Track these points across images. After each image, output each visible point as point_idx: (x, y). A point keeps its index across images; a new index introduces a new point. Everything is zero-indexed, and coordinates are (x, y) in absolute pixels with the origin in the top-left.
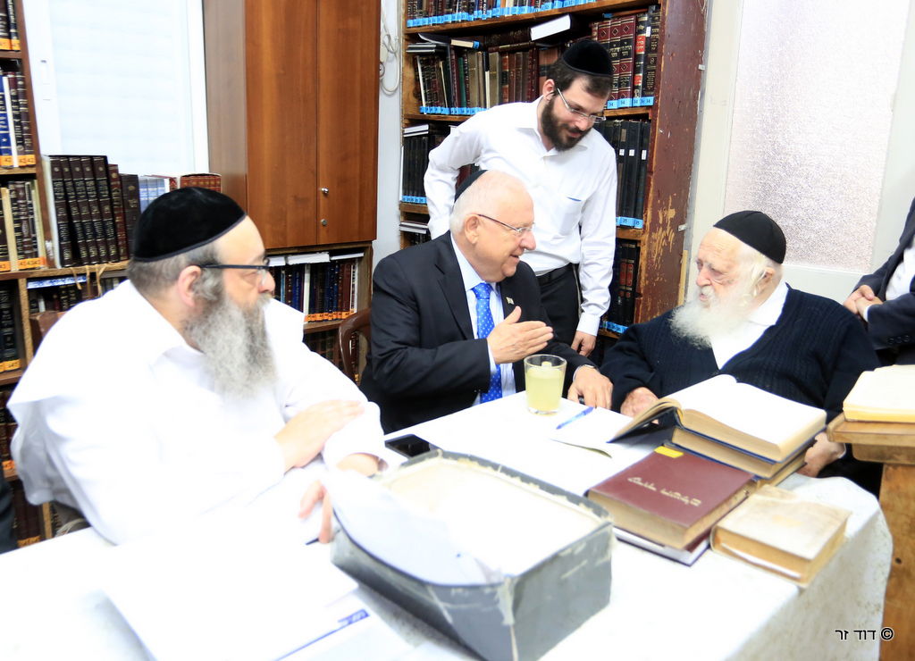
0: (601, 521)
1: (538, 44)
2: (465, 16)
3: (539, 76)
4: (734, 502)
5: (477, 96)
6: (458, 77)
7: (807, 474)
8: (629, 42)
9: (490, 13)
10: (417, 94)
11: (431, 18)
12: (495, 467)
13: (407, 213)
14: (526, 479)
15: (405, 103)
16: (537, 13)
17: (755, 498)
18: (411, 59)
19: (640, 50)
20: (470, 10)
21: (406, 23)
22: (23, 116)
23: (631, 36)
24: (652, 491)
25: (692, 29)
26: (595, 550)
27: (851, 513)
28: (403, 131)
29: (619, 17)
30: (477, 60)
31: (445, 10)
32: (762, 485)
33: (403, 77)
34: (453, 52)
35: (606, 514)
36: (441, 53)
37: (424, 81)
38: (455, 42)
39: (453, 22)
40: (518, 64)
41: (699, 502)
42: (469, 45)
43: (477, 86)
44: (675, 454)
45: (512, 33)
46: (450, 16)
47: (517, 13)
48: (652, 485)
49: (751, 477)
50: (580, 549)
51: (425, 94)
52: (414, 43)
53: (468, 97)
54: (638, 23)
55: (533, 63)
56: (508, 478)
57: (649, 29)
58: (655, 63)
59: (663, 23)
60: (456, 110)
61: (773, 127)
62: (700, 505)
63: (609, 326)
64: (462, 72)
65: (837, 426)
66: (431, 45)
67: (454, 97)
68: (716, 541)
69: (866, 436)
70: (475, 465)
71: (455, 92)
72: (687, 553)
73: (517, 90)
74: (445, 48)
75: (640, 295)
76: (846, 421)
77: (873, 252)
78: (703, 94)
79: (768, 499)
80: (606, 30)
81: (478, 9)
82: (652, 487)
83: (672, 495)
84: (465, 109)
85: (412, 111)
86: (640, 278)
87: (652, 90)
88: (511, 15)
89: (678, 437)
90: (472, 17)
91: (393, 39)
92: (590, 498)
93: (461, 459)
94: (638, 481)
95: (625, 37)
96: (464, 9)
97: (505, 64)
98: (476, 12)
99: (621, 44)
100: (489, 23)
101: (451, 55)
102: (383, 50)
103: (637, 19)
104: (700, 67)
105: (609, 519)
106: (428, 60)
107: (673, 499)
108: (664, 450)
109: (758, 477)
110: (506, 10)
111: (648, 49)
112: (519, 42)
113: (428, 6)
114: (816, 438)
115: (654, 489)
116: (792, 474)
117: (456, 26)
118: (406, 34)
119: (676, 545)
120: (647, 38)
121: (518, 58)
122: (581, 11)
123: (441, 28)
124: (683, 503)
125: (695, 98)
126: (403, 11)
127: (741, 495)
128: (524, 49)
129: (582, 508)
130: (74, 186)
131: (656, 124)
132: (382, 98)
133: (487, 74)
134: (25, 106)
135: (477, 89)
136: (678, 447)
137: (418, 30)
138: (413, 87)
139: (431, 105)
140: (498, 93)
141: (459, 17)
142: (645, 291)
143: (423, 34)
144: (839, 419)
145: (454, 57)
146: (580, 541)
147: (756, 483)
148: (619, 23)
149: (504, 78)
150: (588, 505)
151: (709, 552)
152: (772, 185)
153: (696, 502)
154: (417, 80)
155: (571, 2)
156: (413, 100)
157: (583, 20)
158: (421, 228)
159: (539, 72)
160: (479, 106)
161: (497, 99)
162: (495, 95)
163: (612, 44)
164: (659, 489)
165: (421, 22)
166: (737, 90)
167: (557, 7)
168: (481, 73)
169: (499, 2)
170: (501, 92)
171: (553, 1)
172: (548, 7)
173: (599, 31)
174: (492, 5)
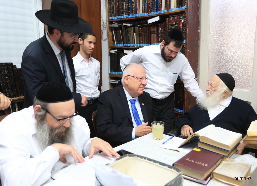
0: (178, 173)
1: (150, 25)
2: (127, 16)
3: (151, 34)
4: (217, 164)
5: (132, 41)
6: (126, 35)
7: (238, 153)
8: (177, 24)
9: (135, 16)
10: (113, 40)
11: (117, 17)
12: (145, 158)
13: (111, 77)
14: (155, 161)
15: (109, 43)
16: (149, 15)
17: (223, 162)
18: (111, 29)
19: (181, 26)
20: (129, 15)
21: (109, 18)
23: (178, 22)
24: (192, 162)
25: (196, 20)
26: (177, 183)
27: (252, 165)
28: (109, 52)
29: (174, 17)
30: (132, 29)
31: (121, 14)
32: (225, 158)
33: (108, 35)
34: (124, 27)
35: (180, 171)
36: (120, 27)
37: (115, 36)
38: (124, 24)
39: (124, 18)
40: (144, 31)
41: (207, 165)
42: (129, 25)
43: (132, 37)
44: (199, 150)
45: (142, 21)
46: (122, 16)
47: (143, 15)
49: (222, 156)
50: (173, 183)
51: (116, 40)
52: (112, 25)
53: (129, 41)
54: (180, 18)
55: (148, 30)
56: (149, 161)
57: (183, 20)
58: (185, 30)
59: (187, 18)
60: (126, 45)
61: (221, 48)
62: (207, 166)
63: (176, 110)
64: (127, 33)
65: (246, 139)
66: (117, 25)
67: (125, 41)
68: (213, 177)
69: (254, 141)
70: (139, 158)
71: (125, 39)
72: (205, 181)
73: (144, 38)
74: (121, 26)
75: (185, 100)
76: (248, 137)
77: (252, 84)
78: (200, 39)
79: (227, 162)
80: (170, 20)
81: (131, 14)
82: (193, 161)
83: (199, 163)
84: (128, 45)
85: (112, 45)
86: (185, 95)
87: (185, 38)
88: (141, 16)
89: (199, 145)
90: (129, 17)
91: (105, 23)
92: (175, 166)
93: (134, 156)
94: (188, 159)
95: (176, 22)
96: (127, 14)
97: (140, 31)
98: (130, 15)
99: (175, 25)
100: (134, 18)
101: (123, 28)
102: (102, 27)
103: (179, 17)
104: (199, 31)
105: (181, 173)
106: (116, 30)
107: (199, 164)
108: (195, 149)
109: (224, 156)
110: (140, 15)
111: (183, 26)
112: (144, 24)
113: (115, 13)
114: (240, 142)
115: (193, 162)
116: (234, 154)
117: (124, 19)
118: (109, 22)
119: (201, 179)
120: (183, 23)
121: (144, 29)
122: (162, 15)
123: (120, 20)
124: (202, 165)
125: (198, 40)
126: (108, 15)
127: (219, 162)
128: (146, 26)
129: (172, 170)
131: (186, 48)
132: (102, 41)
133: (135, 34)
135: (132, 38)
136: (200, 148)
137: (113, 20)
138: (112, 38)
139: (118, 43)
140: (138, 39)
141: (125, 16)
142: (186, 99)
143: (114, 22)
144: (246, 136)
145: (124, 29)
146: (173, 180)
147: (223, 158)
148: (174, 18)
149: (140, 35)
150: (174, 168)
151: (211, 180)
152: (222, 65)
153: (206, 165)
154: (113, 36)
155: (159, 12)
156: (112, 42)
157: (163, 17)
158: (116, 82)
159: (151, 33)
160: (133, 43)
161: (138, 41)
162: (137, 40)
163: (172, 25)
164: (195, 162)
165: (114, 18)
166: (210, 38)
167: (155, 14)
168: (133, 33)
169: (137, 12)
170: (139, 39)
171: (154, 12)
172: (152, 14)
173: (168, 21)
174: (135, 13)
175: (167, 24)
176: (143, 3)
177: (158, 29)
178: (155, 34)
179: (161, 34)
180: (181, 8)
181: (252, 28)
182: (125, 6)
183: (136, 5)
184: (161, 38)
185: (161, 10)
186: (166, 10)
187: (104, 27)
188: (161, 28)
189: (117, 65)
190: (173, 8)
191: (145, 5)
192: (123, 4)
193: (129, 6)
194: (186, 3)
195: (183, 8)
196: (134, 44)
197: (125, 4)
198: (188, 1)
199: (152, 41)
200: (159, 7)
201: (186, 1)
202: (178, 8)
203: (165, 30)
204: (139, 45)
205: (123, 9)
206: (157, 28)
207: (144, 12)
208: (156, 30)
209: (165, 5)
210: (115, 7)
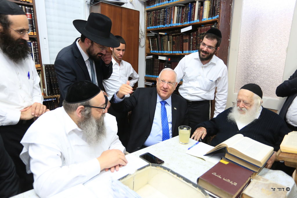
1: (183, 34)
2: (163, 26)
3: (183, 43)
5: (166, 48)
6: (161, 43)
9: (170, 25)
10: (150, 47)
11: (153, 27)
12: (168, 170)
13: (146, 80)
14: (178, 175)
15: (146, 50)
16: (183, 25)
18: (148, 38)
20: (164, 25)
21: (147, 28)
22: (37, 53)
25: (227, 29)
28: (146, 57)
29: (206, 26)
30: (166, 38)
31: (157, 24)
32: (255, 175)
33: (146, 43)
36: (156, 36)
37: (151, 43)
38: (160, 33)
39: (159, 28)
40: (177, 39)
41: (236, 184)
42: (164, 34)
44: (226, 163)
45: (175, 31)
46: (158, 26)
47: (177, 25)
48: (220, 176)
51: (152, 47)
52: (149, 33)
53: (163, 48)
55: (181, 39)
56: (173, 174)
60: (160, 52)
61: (250, 57)
64: (162, 41)
65: (279, 154)
66: (153, 34)
69: (290, 159)
70: (162, 169)
71: (160, 47)
73: (177, 46)
74: (157, 35)
76: (281, 152)
78: (229, 47)
79: (259, 181)
80: (202, 30)
82: (220, 177)
83: (227, 181)
84: (162, 51)
85: (148, 52)
88: (175, 26)
89: (227, 156)
90: (165, 26)
91: (143, 32)
92: (199, 183)
93: (158, 167)
94: (215, 174)
96: (162, 24)
97: (174, 39)
98: (166, 25)
100: (169, 28)
101: (159, 37)
102: (140, 35)
103: (211, 26)
104: (229, 40)
106: (153, 38)
108: (223, 161)
109: (254, 172)
110: (174, 24)
112: (178, 33)
113: (153, 23)
115: (221, 178)
117: (161, 29)
118: (146, 31)
121: (177, 37)
122: (195, 24)
123: (156, 29)
124: (231, 184)
125: (228, 49)
126: (146, 25)
128: (179, 35)
129: (197, 189)
130: (52, 73)
132: (140, 49)
133: (169, 42)
134: (38, 51)
135: (166, 46)
136: (227, 160)
137: (150, 30)
138: (148, 45)
139: (153, 50)
141: (161, 26)
143: (151, 31)
147: (253, 174)
148: (206, 28)
149: (173, 43)
152: (250, 73)
153: (235, 184)
154: (150, 43)
155: (192, 22)
156: (148, 49)
157: (196, 27)
158: (150, 84)
159: (183, 41)
160: (167, 50)
161: (171, 49)
162: (171, 47)
163: (204, 34)
164: (222, 178)
165: (151, 27)
166: (239, 46)
167: (188, 23)
168: (167, 41)
169: (172, 22)
170: (173, 47)
171: (187, 22)
172: (186, 23)
173: (200, 30)
174: (170, 23)
175: (199, 33)
176: (177, 14)
177: (190, 38)
178: (187, 42)
179: (193, 42)
180: (213, 17)
181: (285, 38)
182: (162, 17)
183: (171, 16)
184: (193, 46)
185: (194, 20)
186: (198, 20)
187: (142, 35)
188: (193, 37)
189: (152, 69)
190: (206, 17)
191: (179, 16)
192: (159, 15)
193: (164, 17)
194: (218, 12)
195: (215, 18)
196: (167, 52)
197: (161, 15)
198: (220, 11)
199: (183, 49)
200: (192, 17)
201: (219, 11)
202: (210, 18)
203: (196, 38)
204: (172, 52)
205: (159, 19)
206: (190, 36)
207: (178, 22)
208: (188, 38)
209: (198, 15)
210: (153, 18)
